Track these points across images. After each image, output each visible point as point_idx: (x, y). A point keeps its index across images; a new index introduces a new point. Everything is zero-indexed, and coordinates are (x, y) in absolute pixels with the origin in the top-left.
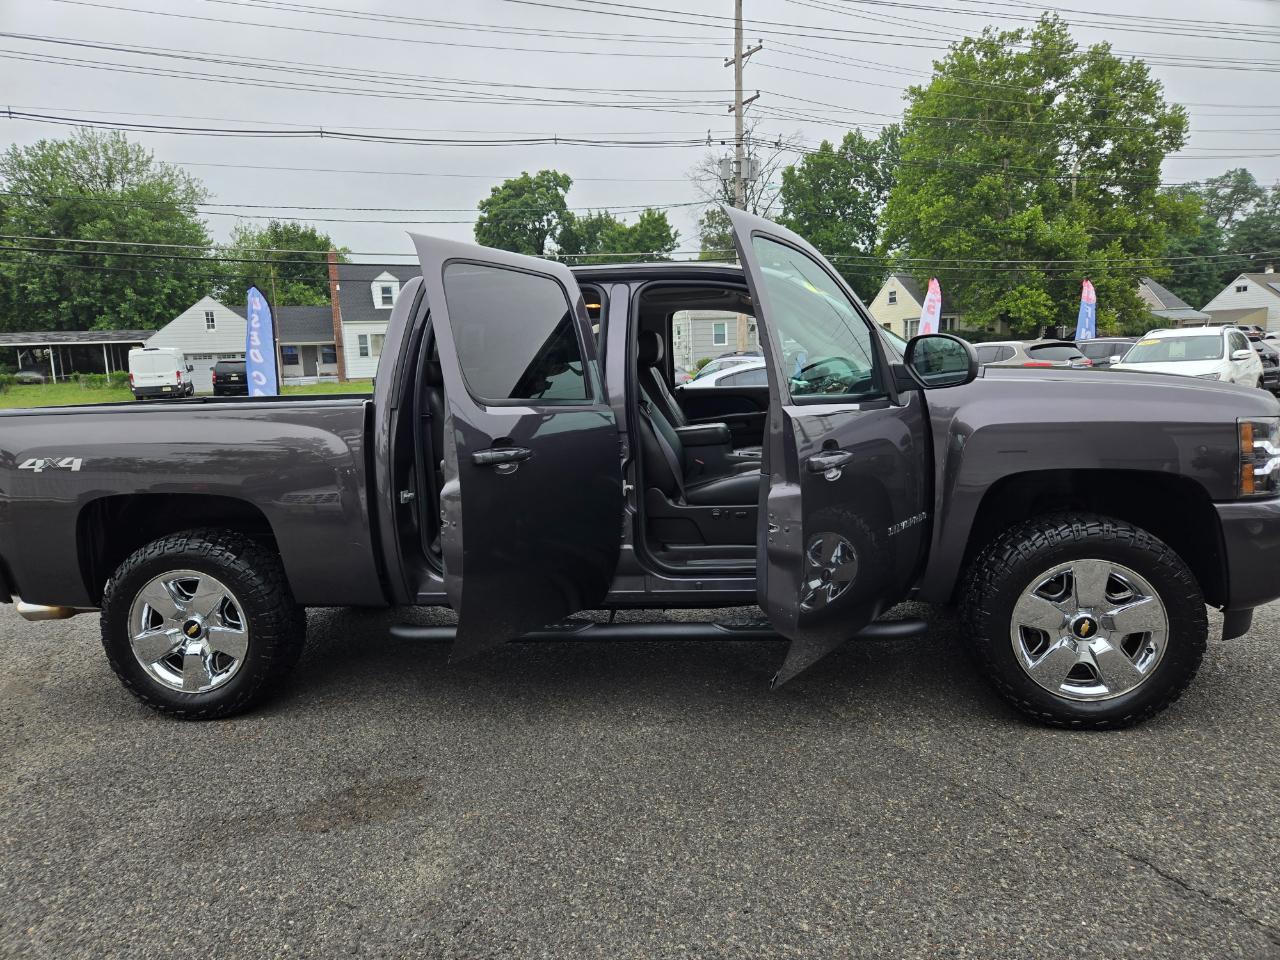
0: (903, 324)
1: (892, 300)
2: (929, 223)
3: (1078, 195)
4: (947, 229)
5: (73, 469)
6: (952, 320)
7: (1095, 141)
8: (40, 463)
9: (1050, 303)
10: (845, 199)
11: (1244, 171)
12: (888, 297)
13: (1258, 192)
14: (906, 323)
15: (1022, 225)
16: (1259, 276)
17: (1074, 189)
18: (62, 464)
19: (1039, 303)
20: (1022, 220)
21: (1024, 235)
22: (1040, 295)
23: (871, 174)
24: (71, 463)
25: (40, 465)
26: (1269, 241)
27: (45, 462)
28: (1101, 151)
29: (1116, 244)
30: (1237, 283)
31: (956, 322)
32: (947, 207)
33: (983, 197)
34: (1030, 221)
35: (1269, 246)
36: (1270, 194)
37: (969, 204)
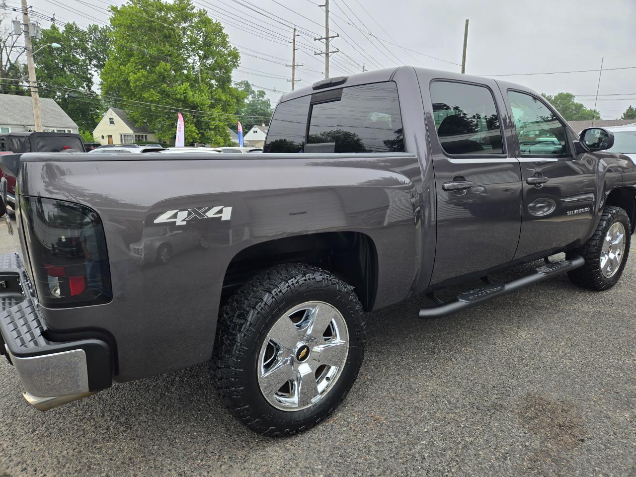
0: (119, 136)
1: (112, 123)
2: (136, 83)
3: (202, 81)
4: (144, 87)
5: (223, 219)
6: (146, 136)
7: (206, 57)
8: (183, 215)
9: (197, 131)
10: (69, 61)
11: (247, 82)
12: (109, 121)
13: (253, 92)
14: (121, 136)
15: (182, 91)
16: (260, 127)
17: (200, 78)
18: (211, 214)
19: (193, 131)
20: (181, 89)
21: (182, 96)
22: (192, 127)
23: (84, 50)
24: (220, 212)
25: (181, 218)
26: (258, 113)
27: (189, 214)
28: (208, 62)
29: (220, 107)
30: (253, 129)
31: (148, 137)
32: (143, 76)
33: (161, 74)
34: (184, 90)
35: (259, 115)
36: (257, 93)
37: (154, 76)
